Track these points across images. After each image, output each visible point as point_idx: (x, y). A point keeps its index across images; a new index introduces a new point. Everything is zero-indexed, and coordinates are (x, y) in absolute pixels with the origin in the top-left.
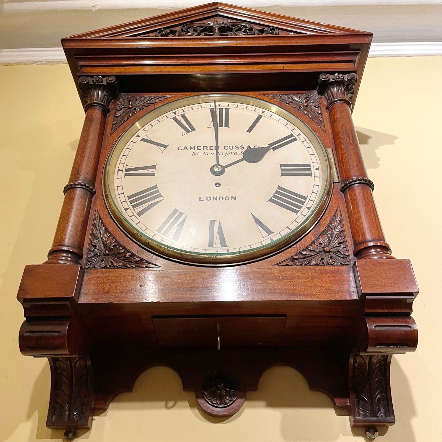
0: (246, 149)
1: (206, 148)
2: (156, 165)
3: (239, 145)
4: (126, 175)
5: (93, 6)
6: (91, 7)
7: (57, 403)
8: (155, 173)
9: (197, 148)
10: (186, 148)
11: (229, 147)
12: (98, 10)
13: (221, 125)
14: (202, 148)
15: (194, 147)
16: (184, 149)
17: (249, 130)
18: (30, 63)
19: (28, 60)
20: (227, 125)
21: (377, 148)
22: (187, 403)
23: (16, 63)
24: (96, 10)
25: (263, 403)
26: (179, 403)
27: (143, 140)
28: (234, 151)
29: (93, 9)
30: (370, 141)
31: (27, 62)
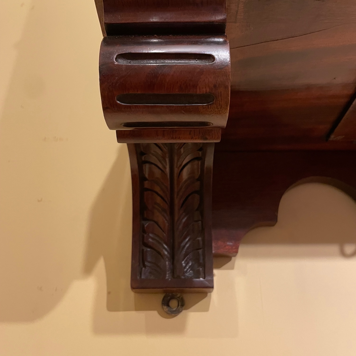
7: (146, 245)
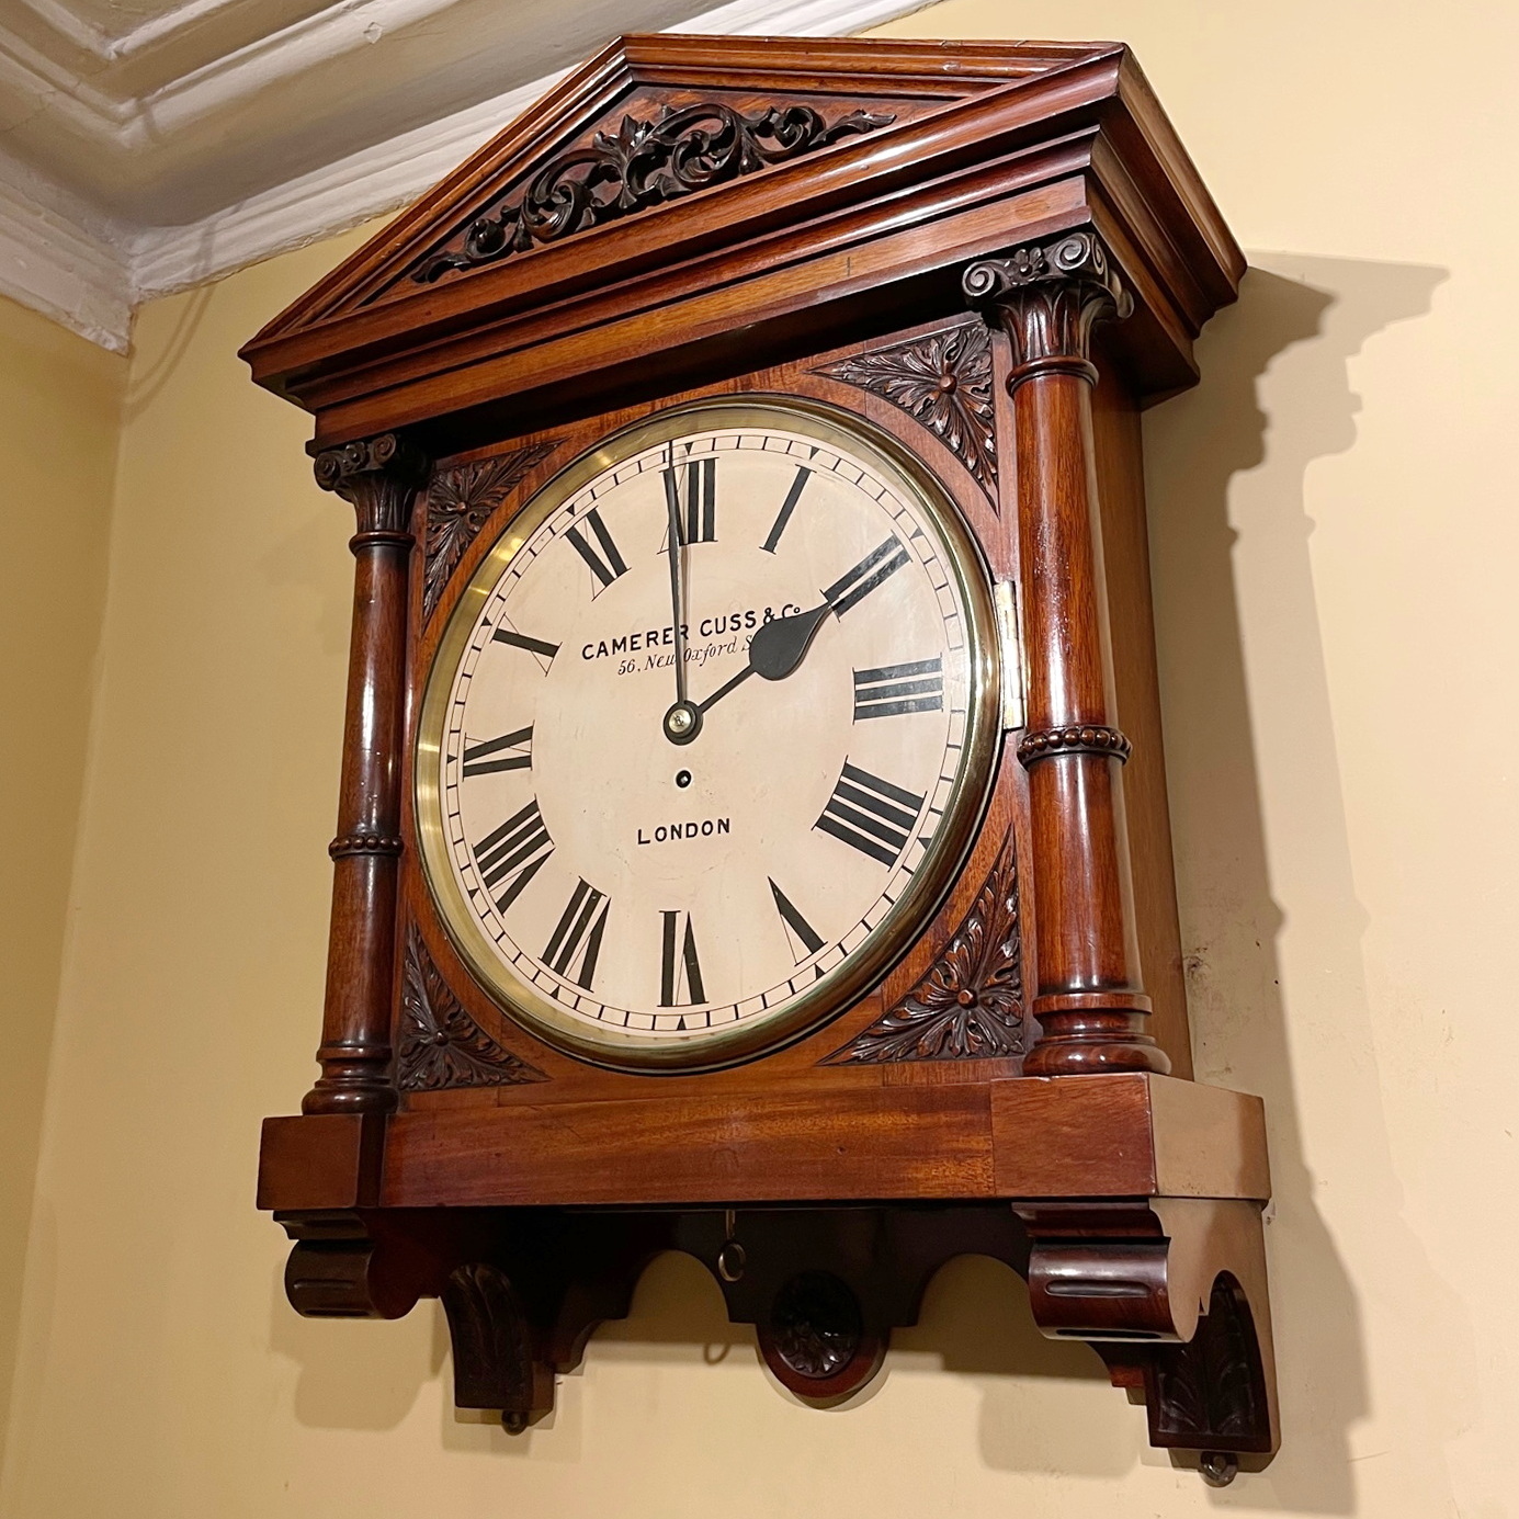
0: (760, 624)
1: (654, 639)
2: (532, 727)
3: (742, 608)
4: (468, 772)
5: (365, 32)
6: (362, 35)
8: (530, 757)
9: (633, 643)
10: (603, 649)
11: (713, 622)
12: (385, 36)
13: (693, 539)
14: (642, 641)
15: (624, 640)
16: (600, 652)
17: (770, 546)
18: (293, 246)
19: (283, 240)
20: (709, 537)
21: (1355, 350)
22: (751, 1352)
23: (260, 256)
24: (380, 39)
25: (933, 1360)
26: (735, 1351)
27: (501, 636)
28: (728, 636)
29: (369, 37)
30: (1332, 319)
31: (281, 246)
